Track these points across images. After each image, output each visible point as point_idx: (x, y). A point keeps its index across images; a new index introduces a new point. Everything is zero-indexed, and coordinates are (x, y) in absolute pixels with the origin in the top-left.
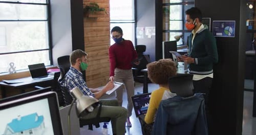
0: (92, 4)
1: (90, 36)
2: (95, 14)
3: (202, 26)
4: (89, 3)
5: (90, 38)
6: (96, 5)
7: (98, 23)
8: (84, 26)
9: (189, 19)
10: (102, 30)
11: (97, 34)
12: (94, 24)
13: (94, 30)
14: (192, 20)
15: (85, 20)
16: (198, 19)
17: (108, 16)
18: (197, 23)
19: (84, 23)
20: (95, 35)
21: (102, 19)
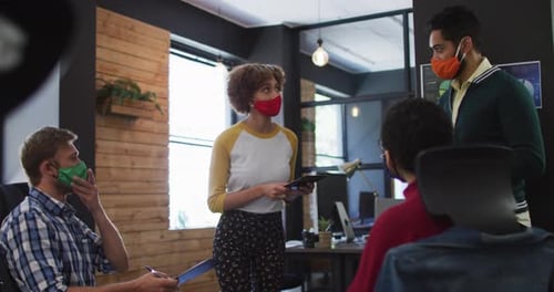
0: (121, 82)
1: (112, 164)
2: (130, 105)
3: (486, 65)
4: (115, 79)
5: (113, 172)
6: (135, 86)
7: (137, 134)
8: (97, 136)
9: (441, 42)
10: (146, 155)
11: (133, 164)
12: (126, 135)
13: (126, 152)
14: (449, 45)
15: (100, 120)
16: (469, 40)
17: (165, 120)
18: (469, 54)
19: (98, 129)
20: (129, 166)
21: (148, 124)
